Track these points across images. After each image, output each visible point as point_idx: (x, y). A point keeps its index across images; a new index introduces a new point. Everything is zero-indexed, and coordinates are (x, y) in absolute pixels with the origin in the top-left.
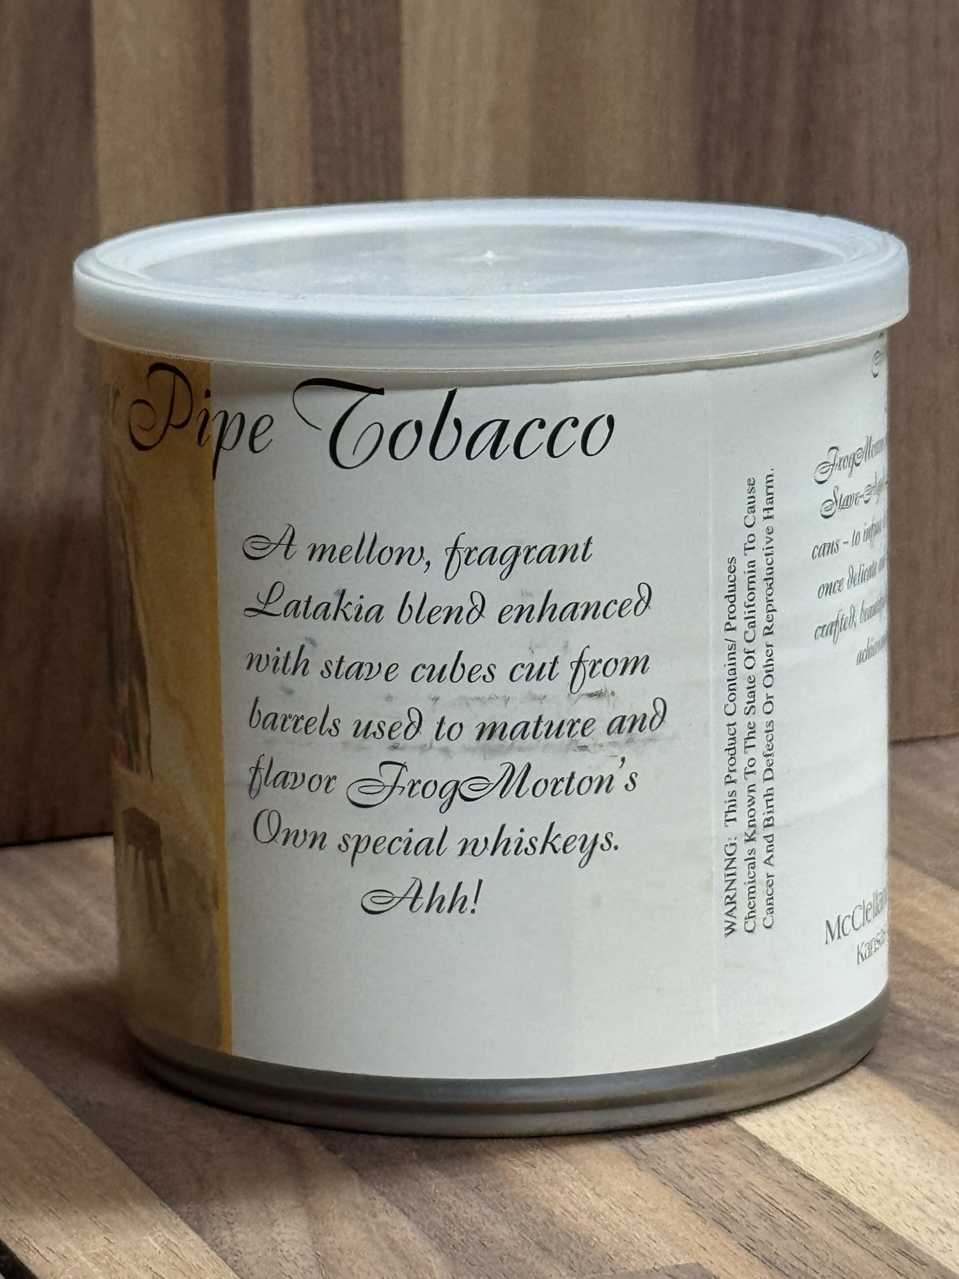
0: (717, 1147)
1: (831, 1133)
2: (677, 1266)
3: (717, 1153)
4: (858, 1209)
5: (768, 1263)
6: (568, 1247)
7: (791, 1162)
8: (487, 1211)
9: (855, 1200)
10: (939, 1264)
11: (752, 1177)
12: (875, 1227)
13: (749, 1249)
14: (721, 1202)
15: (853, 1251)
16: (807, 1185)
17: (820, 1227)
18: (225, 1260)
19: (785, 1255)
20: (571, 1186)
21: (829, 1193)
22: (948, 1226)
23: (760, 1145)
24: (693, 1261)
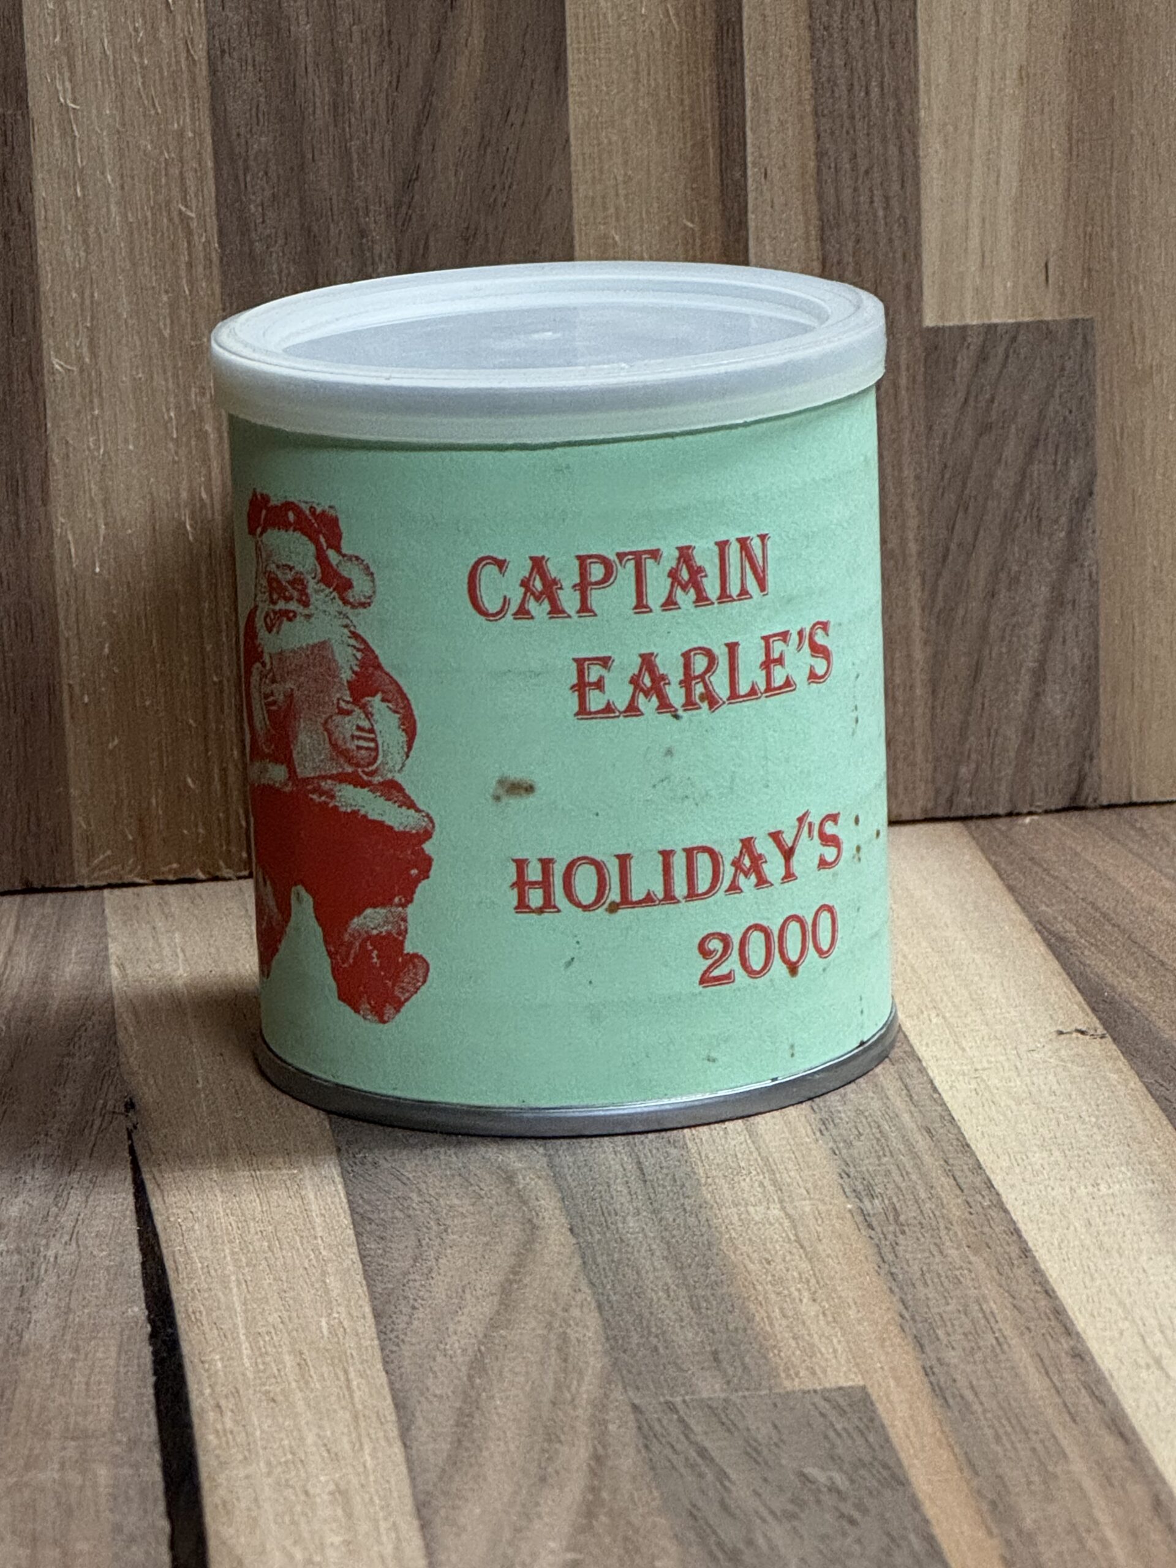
0: (976, 1252)
1: (1108, 1242)
2: (840, 1388)
3: (973, 1259)
4: (1078, 1334)
5: (938, 1392)
6: (742, 1359)
7: (1043, 1275)
8: (686, 1311)
9: (1081, 1322)
10: (1117, 1403)
11: (990, 1290)
12: (1081, 1356)
13: (928, 1372)
14: (937, 1318)
15: (1036, 1382)
16: (1043, 1303)
17: (1020, 1353)
18: (382, 1349)
19: (962, 1382)
20: (793, 1289)
21: (1059, 1312)
22: (1158, 1361)
23: (1026, 1252)
24: (862, 1383)
